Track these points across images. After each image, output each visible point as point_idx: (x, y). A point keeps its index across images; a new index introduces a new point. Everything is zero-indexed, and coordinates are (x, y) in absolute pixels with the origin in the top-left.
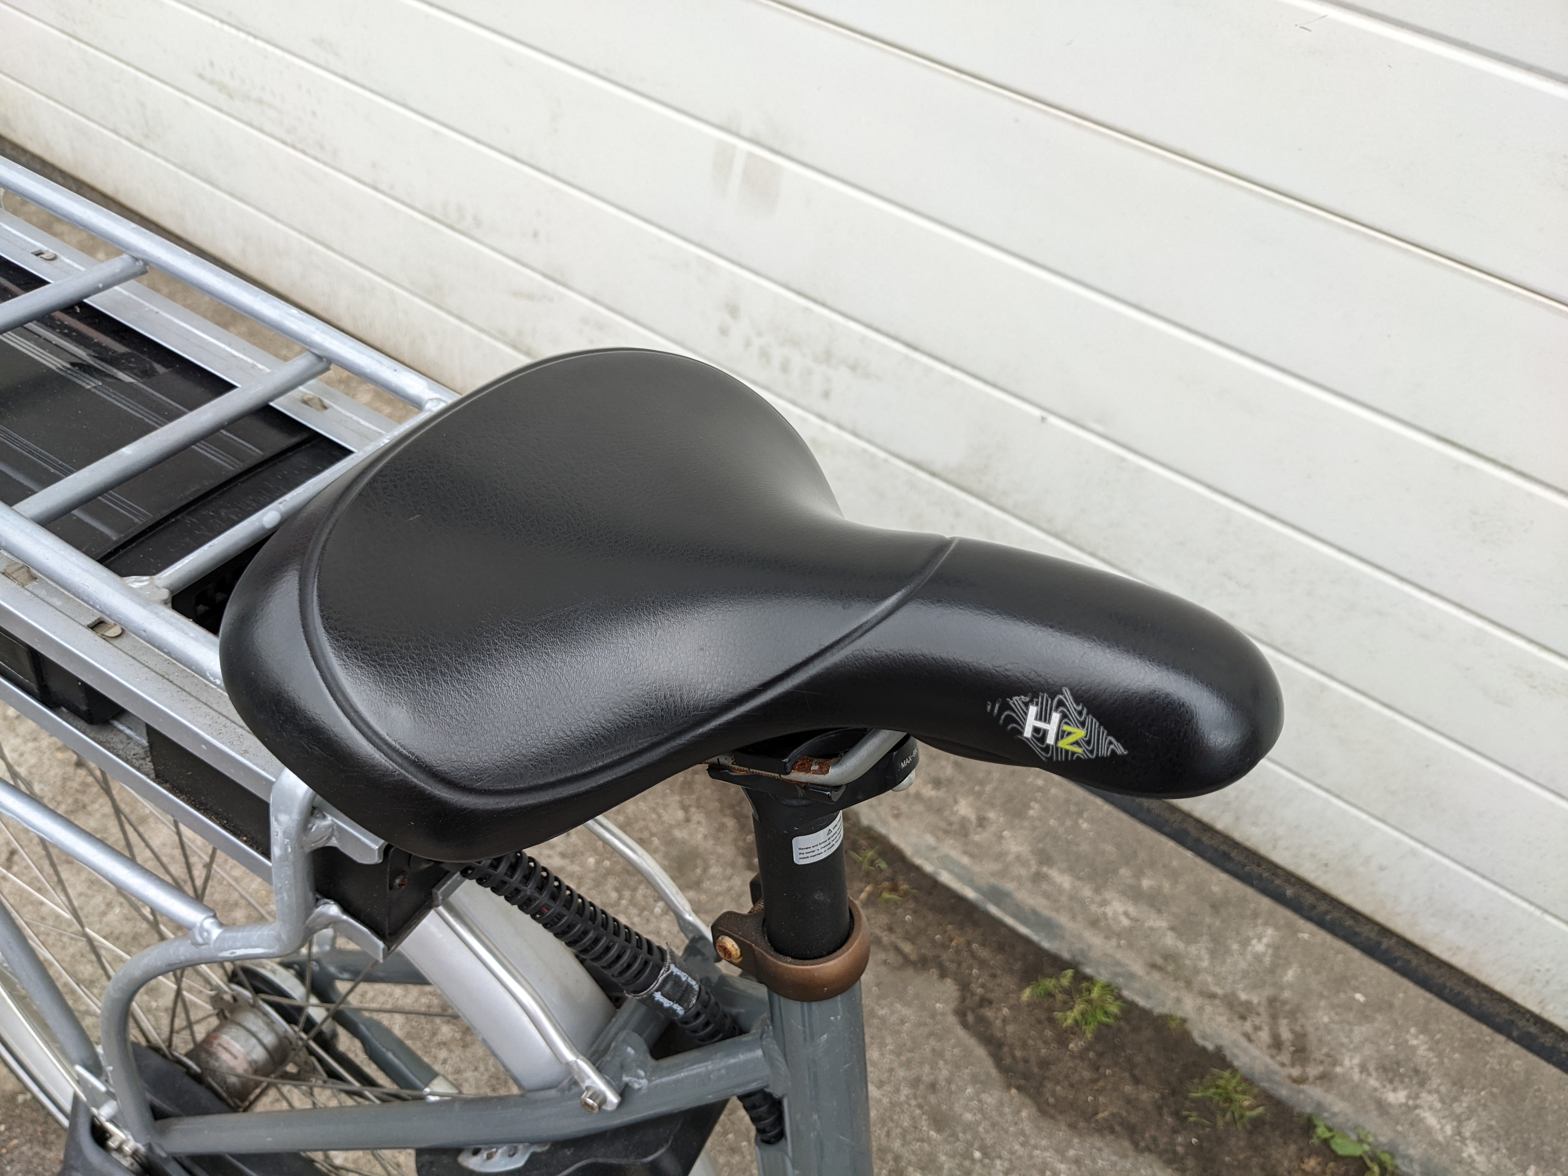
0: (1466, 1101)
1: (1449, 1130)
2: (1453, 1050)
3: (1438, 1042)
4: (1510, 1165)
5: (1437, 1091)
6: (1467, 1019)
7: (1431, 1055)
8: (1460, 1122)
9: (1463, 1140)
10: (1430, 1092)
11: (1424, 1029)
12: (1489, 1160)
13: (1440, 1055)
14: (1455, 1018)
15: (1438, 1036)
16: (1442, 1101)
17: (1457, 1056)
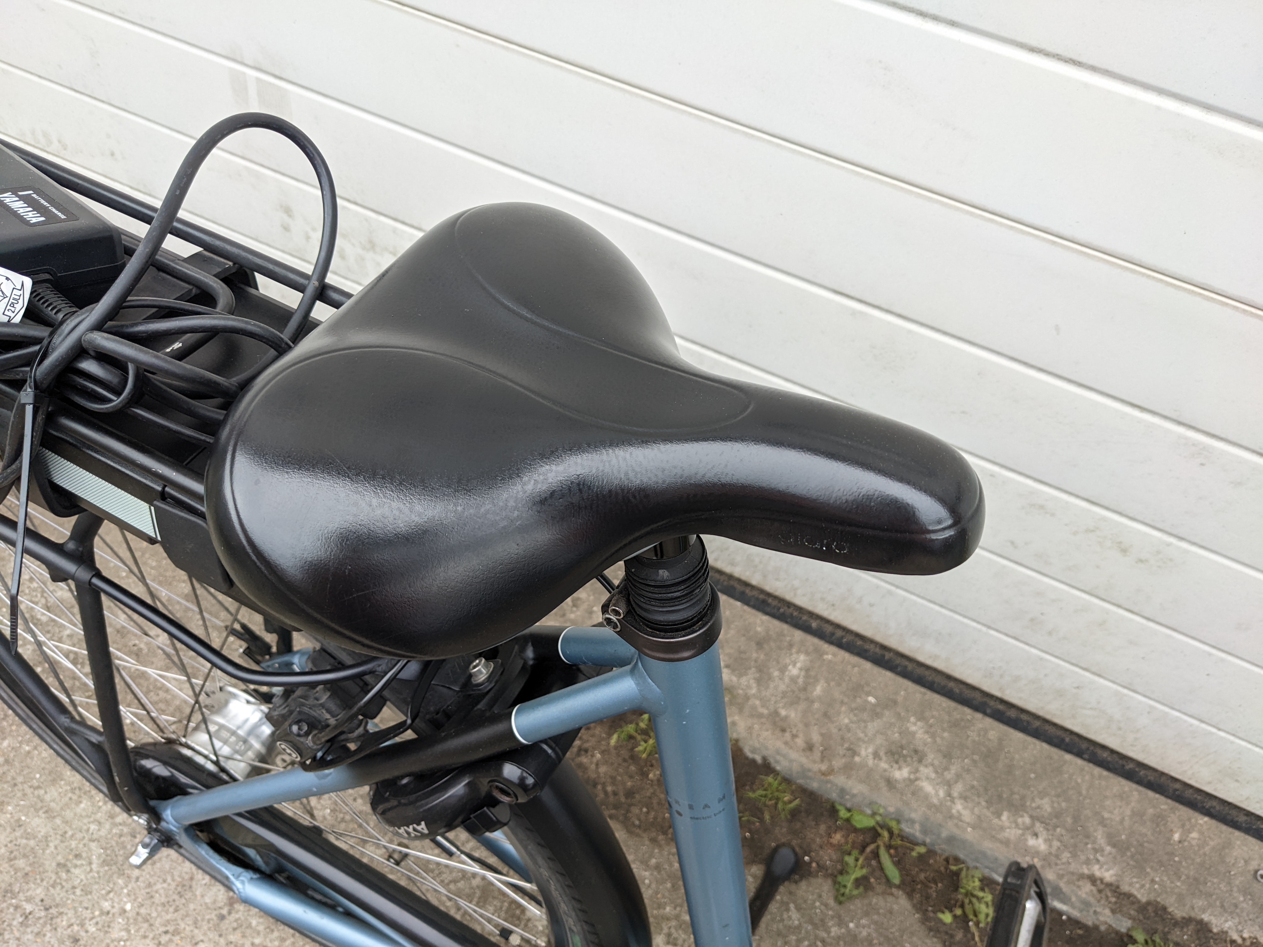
0: (954, 769)
1: (942, 794)
2: (944, 730)
3: (931, 726)
4: (989, 814)
5: (932, 765)
6: (952, 704)
7: (926, 736)
8: (950, 786)
9: (953, 802)
10: (926, 766)
11: (921, 717)
12: (973, 813)
13: (933, 736)
14: (944, 705)
15: (931, 721)
16: (936, 772)
17: (946, 734)
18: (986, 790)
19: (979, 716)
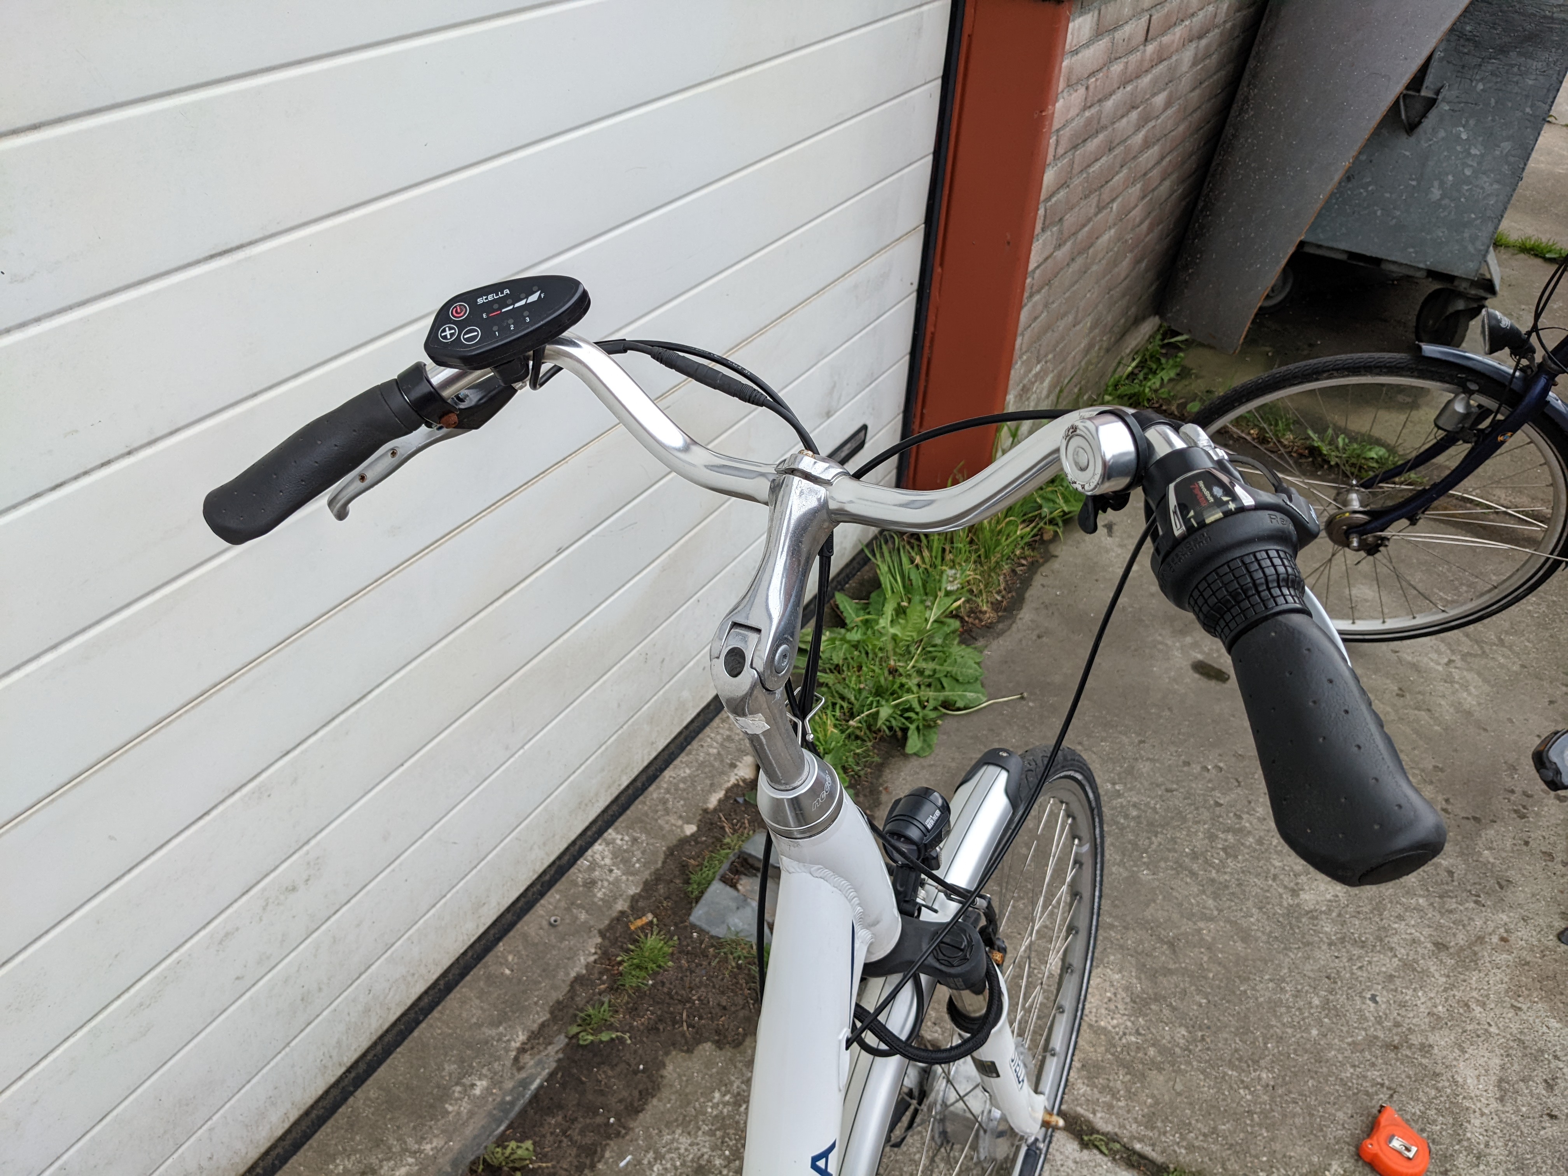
18: (420, 1117)
19: (351, 1100)
